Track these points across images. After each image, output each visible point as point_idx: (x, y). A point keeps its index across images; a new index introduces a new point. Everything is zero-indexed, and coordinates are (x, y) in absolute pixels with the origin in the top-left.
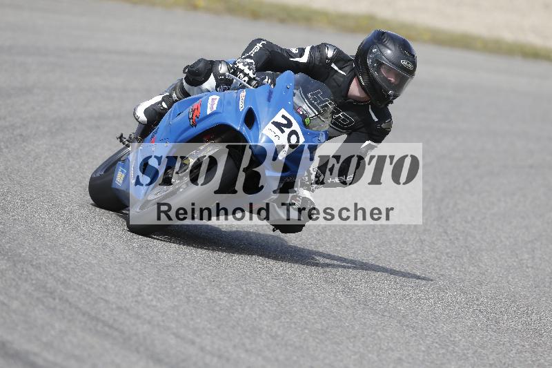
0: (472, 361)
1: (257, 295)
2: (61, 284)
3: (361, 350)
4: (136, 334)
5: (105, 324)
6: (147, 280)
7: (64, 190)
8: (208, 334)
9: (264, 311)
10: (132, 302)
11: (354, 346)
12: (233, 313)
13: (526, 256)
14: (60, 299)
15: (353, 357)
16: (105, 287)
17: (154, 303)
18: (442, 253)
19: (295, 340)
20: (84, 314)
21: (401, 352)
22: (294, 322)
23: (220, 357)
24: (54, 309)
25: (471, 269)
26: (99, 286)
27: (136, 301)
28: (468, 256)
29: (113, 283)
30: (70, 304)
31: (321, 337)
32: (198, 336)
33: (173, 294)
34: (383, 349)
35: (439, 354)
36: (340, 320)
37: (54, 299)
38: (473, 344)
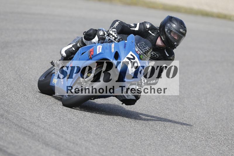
0: (181, 145)
1: (90, 117)
2: (6, 112)
3: (134, 140)
4: (38, 134)
5: (25, 129)
6: (43, 111)
7: (7, 72)
8: (68, 134)
9: (92, 124)
10: (36, 120)
11: (130, 139)
12: (79, 125)
13: (203, 100)
14: (6, 119)
15: (130, 143)
16: (25, 114)
17: (46, 120)
18: (168, 99)
19: (105, 136)
20: (16, 125)
21: (150, 141)
22: (105, 128)
23: (74, 143)
24: (3, 123)
25: (180, 105)
26: (22, 113)
27: (38, 120)
28: (179, 100)
29: (28, 112)
30: (10, 121)
31: (116, 135)
32: (64, 134)
33: (54, 116)
34: (143, 140)
35: (167, 142)
36: (125, 128)
37: (3, 119)
38: (181, 138)
